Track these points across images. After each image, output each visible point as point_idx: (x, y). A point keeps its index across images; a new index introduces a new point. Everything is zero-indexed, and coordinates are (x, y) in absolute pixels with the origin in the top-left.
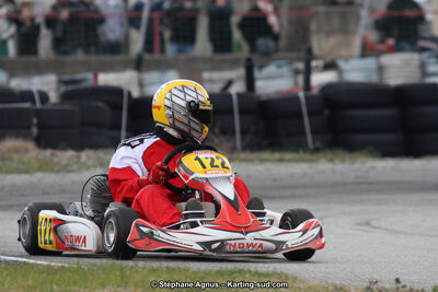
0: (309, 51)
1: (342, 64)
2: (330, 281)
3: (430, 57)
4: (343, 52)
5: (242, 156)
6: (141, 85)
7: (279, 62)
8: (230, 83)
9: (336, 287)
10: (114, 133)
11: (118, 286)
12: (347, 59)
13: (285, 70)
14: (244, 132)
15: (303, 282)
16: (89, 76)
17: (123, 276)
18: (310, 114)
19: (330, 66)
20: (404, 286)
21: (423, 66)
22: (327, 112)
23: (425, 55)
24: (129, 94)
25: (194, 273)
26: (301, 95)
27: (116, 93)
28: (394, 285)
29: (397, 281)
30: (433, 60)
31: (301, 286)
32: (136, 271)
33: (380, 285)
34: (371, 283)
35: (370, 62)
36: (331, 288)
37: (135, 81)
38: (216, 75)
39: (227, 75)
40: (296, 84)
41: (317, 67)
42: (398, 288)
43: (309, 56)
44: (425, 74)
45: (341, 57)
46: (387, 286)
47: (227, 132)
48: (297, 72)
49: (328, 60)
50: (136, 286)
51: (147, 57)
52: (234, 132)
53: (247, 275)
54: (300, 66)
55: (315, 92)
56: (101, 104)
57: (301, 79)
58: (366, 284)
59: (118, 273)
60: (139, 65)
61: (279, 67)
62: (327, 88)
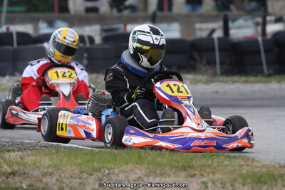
2: (276, 161)
5: (221, 78)
8: (213, 31)
9: (280, 165)
11: (137, 164)
13: (250, 23)
14: (222, 63)
15: (259, 162)
16: (121, 26)
22: (276, 50)
26: (260, 39)
36: (277, 166)
38: (204, 26)
39: (211, 26)
40: (257, 32)
41: (270, 21)
47: (211, 63)
48: (257, 24)
50: (149, 164)
51: (159, 14)
52: (215, 63)
54: (259, 20)
55: (269, 37)
57: (260, 29)
60: (153, 19)
61: (246, 20)
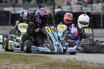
0: (54, 4)
1: (62, 7)
3: (83, 6)
4: (63, 4)
6: (14, 11)
7: (47, 6)
10: (7, 22)
12: (63, 6)
17: (8, 56)
18: (54, 19)
19: (59, 7)
20: (76, 60)
21: (81, 8)
23: (82, 5)
24: (11, 13)
25: (26, 56)
27: (8, 12)
28: (73, 60)
29: (74, 59)
30: (84, 7)
31: (51, 59)
32: (12, 55)
33: (70, 59)
34: (68, 59)
35: (69, 7)
37: (13, 10)
42: (74, 61)
43: (54, 5)
44: (82, 10)
45: (62, 5)
46: (72, 60)
49: (59, 6)
53: (38, 57)
56: (4, 15)
58: (67, 59)
59: (7, 55)
62: (59, 12)
